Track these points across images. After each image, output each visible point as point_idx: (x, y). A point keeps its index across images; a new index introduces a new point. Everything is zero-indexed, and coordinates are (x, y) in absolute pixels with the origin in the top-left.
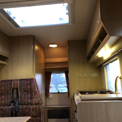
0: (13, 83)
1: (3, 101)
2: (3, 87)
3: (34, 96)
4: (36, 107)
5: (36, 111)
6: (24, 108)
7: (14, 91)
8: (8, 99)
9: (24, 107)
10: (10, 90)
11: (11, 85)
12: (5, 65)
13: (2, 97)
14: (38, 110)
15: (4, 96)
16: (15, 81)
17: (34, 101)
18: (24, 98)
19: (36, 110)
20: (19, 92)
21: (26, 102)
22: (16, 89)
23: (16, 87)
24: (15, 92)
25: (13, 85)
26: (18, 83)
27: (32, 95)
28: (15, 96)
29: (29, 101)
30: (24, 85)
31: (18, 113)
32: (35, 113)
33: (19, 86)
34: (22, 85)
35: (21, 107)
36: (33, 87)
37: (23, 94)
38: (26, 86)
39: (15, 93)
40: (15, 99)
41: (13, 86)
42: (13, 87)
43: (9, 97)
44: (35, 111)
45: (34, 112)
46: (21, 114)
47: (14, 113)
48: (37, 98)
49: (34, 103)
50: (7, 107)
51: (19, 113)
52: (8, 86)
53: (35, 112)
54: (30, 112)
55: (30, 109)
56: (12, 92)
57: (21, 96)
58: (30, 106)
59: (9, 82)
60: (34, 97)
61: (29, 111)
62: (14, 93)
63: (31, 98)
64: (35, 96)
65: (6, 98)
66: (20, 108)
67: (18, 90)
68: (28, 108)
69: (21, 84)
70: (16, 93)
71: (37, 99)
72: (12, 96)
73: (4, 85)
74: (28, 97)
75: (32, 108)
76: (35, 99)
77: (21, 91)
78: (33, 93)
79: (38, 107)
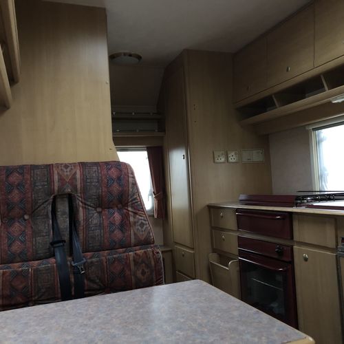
0: (56, 177)
1: (18, 243)
2: (16, 191)
3: (132, 219)
4: (145, 252)
5: (148, 266)
6: (105, 261)
8: (35, 234)
9: (104, 258)
10: (43, 204)
11: (50, 181)
13: (11, 229)
14: (153, 263)
15: (17, 224)
16: (65, 170)
17: (135, 234)
18: (100, 226)
19: (146, 262)
20: (81, 209)
21: (106, 241)
23: (68, 190)
24: (63, 207)
26: (78, 176)
27: (125, 217)
28: (64, 222)
29: (118, 234)
30: (98, 182)
31: (86, 281)
32: (143, 273)
33: (79, 186)
34: (91, 182)
35: (94, 260)
36: (131, 190)
37: (93, 214)
38: (107, 188)
39: (64, 213)
41: (56, 188)
42: (58, 190)
43: (41, 227)
44: (144, 265)
45: (143, 270)
46: (98, 281)
47: (73, 280)
48: (142, 225)
49: (133, 240)
50: (37, 262)
51: (89, 279)
52: (35, 186)
53: (146, 270)
54: (128, 272)
55: (126, 263)
56: (50, 208)
57: (86, 220)
58: (124, 252)
59: (38, 172)
60: (135, 223)
61: (124, 268)
62: (59, 214)
63: (124, 225)
64: (136, 220)
65: (29, 232)
66: (92, 262)
67: (78, 201)
68: (119, 260)
69: (88, 181)
70: (67, 210)
71: (142, 228)
73: (19, 185)
74: (112, 224)
75: (134, 257)
76: (138, 229)
77: (89, 203)
78: (130, 209)
79: (151, 254)
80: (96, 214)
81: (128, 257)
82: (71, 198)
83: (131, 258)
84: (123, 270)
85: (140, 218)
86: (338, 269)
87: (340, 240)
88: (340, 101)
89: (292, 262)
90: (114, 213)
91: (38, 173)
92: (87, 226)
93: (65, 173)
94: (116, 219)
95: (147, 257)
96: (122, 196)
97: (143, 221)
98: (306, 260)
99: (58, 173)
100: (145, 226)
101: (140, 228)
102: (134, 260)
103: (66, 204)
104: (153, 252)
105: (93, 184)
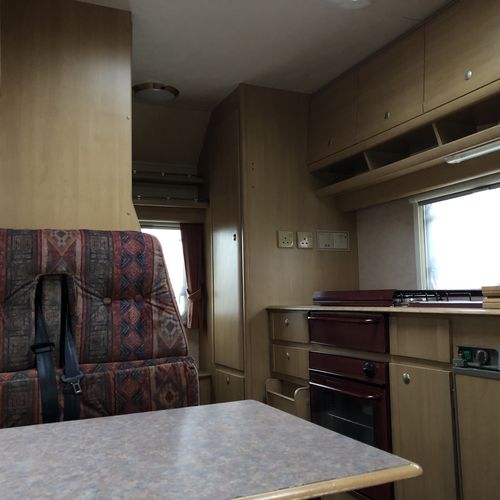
0: (45, 249)
3: (155, 317)
4: (173, 366)
5: (177, 387)
6: (112, 376)
7: (46, 292)
8: (10, 331)
9: (109, 372)
10: (23, 287)
11: (36, 254)
14: (184, 383)
16: (59, 238)
17: (159, 340)
18: (108, 325)
19: (175, 381)
20: (80, 298)
21: (115, 347)
23: (63, 268)
24: (53, 294)
26: (78, 248)
27: (146, 313)
28: (53, 316)
29: (134, 338)
30: (108, 259)
31: (82, 406)
32: (169, 397)
33: (78, 264)
34: (97, 259)
35: (96, 374)
36: (156, 273)
37: (98, 307)
38: (121, 269)
39: (54, 303)
41: (44, 265)
42: (47, 268)
43: (18, 323)
44: (170, 385)
45: (169, 392)
46: (100, 406)
47: (62, 403)
48: (171, 326)
49: (156, 349)
50: (8, 374)
51: (87, 404)
52: (13, 259)
53: (174, 393)
54: (145, 395)
55: (144, 381)
56: (33, 294)
57: (87, 315)
58: (142, 365)
60: (160, 323)
61: (140, 390)
62: (46, 304)
63: (144, 325)
64: (161, 319)
66: (92, 378)
67: (75, 286)
68: (133, 376)
69: (93, 256)
70: (59, 298)
71: (170, 330)
74: (126, 322)
75: (156, 373)
76: (164, 332)
77: (92, 290)
78: (153, 302)
79: (182, 369)
80: (102, 308)
81: (147, 373)
82: (65, 281)
83: (152, 374)
84: (139, 392)
85: (168, 315)
86: (452, 393)
87: (456, 350)
88: (458, 160)
89: (386, 387)
90: (129, 308)
91: (19, 240)
92: (88, 325)
93: (59, 244)
94: (132, 315)
95: (176, 374)
96: (142, 282)
97: (172, 321)
98: (407, 381)
99: (48, 242)
100: (175, 329)
101: (167, 331)
102: (156, 378)
103: (58, 289)
104: (185, 366)
105: (100, 261)
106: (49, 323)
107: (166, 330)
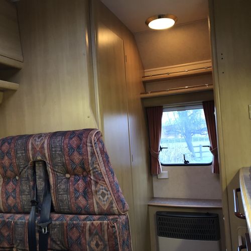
0: (30, 146)
1: (11, 198)
2: (6, 158)
3: (93, 188)
4: (101, 223)
5: (102, 239)
6: (65, 225)
7: (37, 171)
8: (22, 192)
9: (65, 222)
10: (24, 168)
11: (26, 150)
12: (12, 91)
14: (106, 237)
15: (11, 182)
16: (37, 140)
17: (97, 203)
18: (67, 191)
19: (100, 235)
20: (51, 174)
22: (41, 165)
23: (39, 158)
24: (39, 171)
25: (30, 152)
26: (45, 146)
27: (88, 184)
28: (41, 184)
29: (82, 201)
30: (61, 151)
32: (97, 245)
33: (47, 155)
34: (55, 151)
35: (57, 222)
36: (90, 158)
37: (62, 180)
38: (70, 157)
39: (40, 178)
40: (42, 194)
41: (31, 156)
42: (33, 158)
43: (24, 188)
44: (97, 237)
45: (97, 242)
46: (59, 243)
48: (103, 195)
51: (52, 239)
52: (17, 154)
53: (100, 243)
54: (83, 241)
55: (83, 232)
56: (30, 172)
57: (55, 185)
59: (19, 142)
60: (96, 192)
61: (80, 236)
63: (87, 194)
64: (97, 189)
65: (18, 190)
66: (55, 225)
67: (48, 168)
68: (75, 226)
69: (53, 150)
70: (42, 175)
71: (103, 197)
72: (32, 183)
73: (7, 153)
74: (76, 190)
75: (90, 227)
76: (100, 198)
77: (56, 170)
78: (92, 177)
79: (106, 227)
80: (65, 180)
81: (85, 225)
82: (44, 164)
83: (87, 227)
84: (79, 238)
85: (101, 187)
90: (79, 180)
92: (57, 191)
93: (37, 143)
94: (80, 186)
97: (104, 191)
99: (32, 143)
100: (106, 197)
101: (101, 198)
102: (90, 230)
103: (41, 169)
104: (108, 225)
105: (57, 152)
106: (39, 188)
107: (100, 196)
